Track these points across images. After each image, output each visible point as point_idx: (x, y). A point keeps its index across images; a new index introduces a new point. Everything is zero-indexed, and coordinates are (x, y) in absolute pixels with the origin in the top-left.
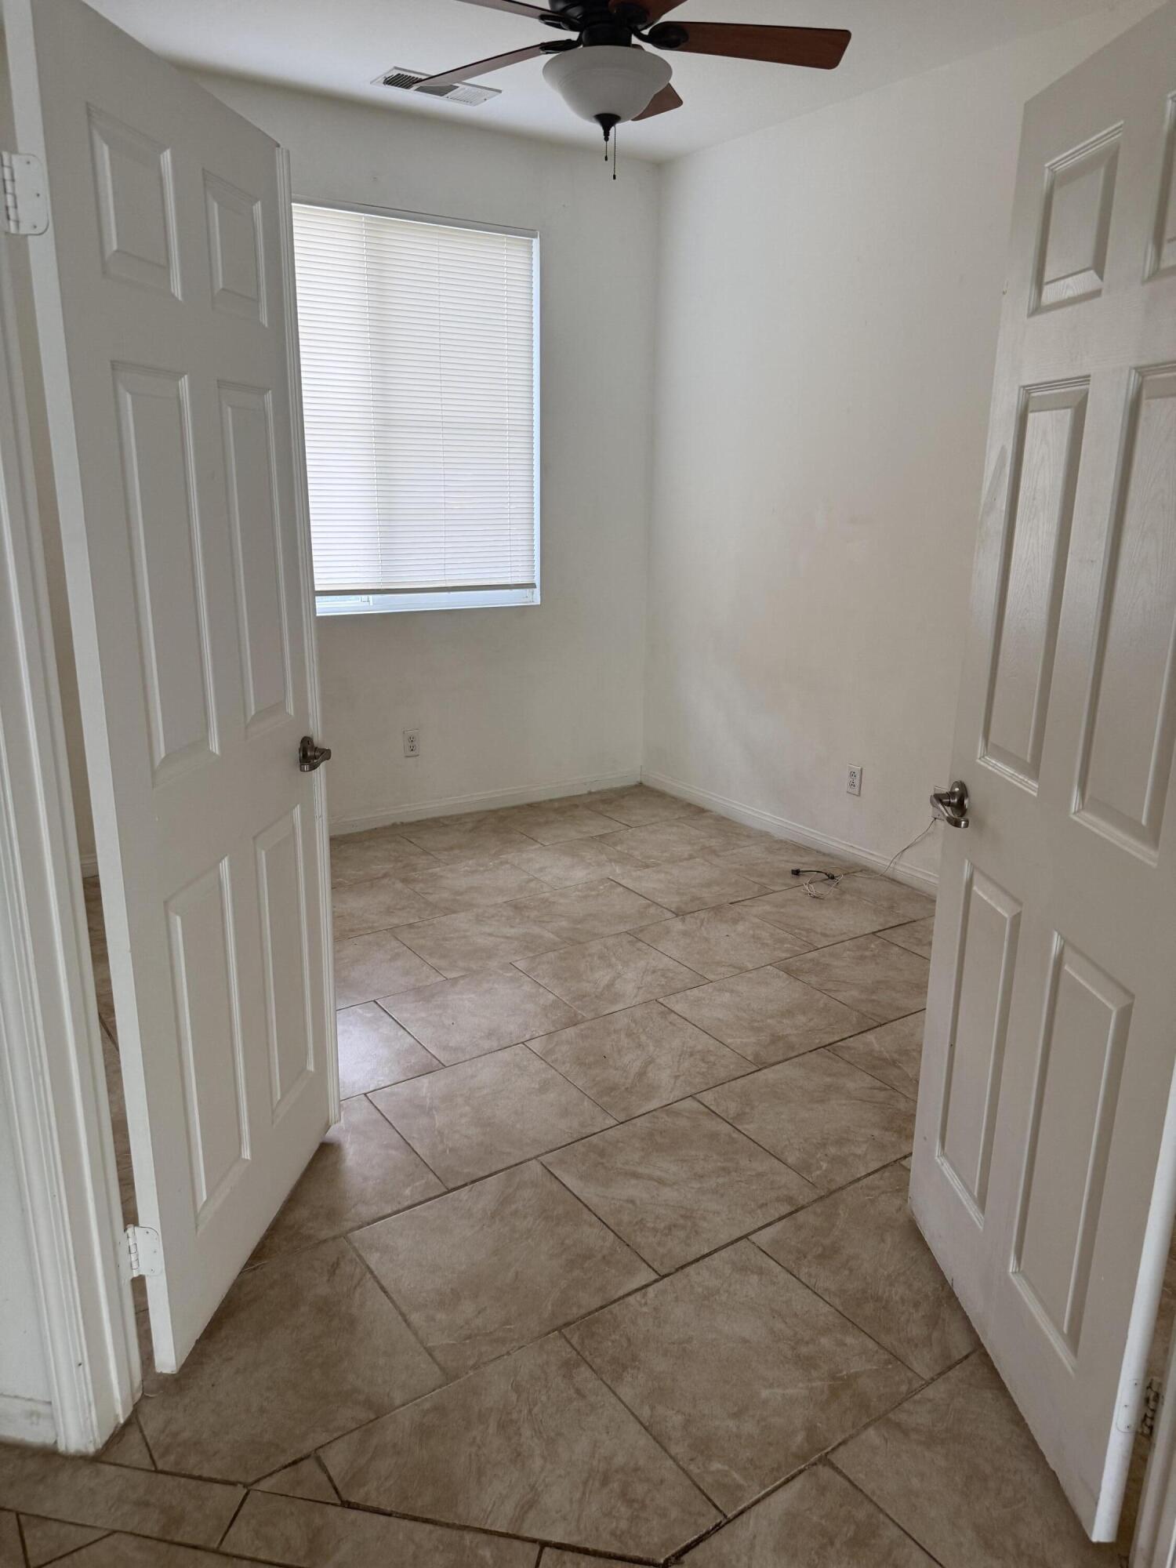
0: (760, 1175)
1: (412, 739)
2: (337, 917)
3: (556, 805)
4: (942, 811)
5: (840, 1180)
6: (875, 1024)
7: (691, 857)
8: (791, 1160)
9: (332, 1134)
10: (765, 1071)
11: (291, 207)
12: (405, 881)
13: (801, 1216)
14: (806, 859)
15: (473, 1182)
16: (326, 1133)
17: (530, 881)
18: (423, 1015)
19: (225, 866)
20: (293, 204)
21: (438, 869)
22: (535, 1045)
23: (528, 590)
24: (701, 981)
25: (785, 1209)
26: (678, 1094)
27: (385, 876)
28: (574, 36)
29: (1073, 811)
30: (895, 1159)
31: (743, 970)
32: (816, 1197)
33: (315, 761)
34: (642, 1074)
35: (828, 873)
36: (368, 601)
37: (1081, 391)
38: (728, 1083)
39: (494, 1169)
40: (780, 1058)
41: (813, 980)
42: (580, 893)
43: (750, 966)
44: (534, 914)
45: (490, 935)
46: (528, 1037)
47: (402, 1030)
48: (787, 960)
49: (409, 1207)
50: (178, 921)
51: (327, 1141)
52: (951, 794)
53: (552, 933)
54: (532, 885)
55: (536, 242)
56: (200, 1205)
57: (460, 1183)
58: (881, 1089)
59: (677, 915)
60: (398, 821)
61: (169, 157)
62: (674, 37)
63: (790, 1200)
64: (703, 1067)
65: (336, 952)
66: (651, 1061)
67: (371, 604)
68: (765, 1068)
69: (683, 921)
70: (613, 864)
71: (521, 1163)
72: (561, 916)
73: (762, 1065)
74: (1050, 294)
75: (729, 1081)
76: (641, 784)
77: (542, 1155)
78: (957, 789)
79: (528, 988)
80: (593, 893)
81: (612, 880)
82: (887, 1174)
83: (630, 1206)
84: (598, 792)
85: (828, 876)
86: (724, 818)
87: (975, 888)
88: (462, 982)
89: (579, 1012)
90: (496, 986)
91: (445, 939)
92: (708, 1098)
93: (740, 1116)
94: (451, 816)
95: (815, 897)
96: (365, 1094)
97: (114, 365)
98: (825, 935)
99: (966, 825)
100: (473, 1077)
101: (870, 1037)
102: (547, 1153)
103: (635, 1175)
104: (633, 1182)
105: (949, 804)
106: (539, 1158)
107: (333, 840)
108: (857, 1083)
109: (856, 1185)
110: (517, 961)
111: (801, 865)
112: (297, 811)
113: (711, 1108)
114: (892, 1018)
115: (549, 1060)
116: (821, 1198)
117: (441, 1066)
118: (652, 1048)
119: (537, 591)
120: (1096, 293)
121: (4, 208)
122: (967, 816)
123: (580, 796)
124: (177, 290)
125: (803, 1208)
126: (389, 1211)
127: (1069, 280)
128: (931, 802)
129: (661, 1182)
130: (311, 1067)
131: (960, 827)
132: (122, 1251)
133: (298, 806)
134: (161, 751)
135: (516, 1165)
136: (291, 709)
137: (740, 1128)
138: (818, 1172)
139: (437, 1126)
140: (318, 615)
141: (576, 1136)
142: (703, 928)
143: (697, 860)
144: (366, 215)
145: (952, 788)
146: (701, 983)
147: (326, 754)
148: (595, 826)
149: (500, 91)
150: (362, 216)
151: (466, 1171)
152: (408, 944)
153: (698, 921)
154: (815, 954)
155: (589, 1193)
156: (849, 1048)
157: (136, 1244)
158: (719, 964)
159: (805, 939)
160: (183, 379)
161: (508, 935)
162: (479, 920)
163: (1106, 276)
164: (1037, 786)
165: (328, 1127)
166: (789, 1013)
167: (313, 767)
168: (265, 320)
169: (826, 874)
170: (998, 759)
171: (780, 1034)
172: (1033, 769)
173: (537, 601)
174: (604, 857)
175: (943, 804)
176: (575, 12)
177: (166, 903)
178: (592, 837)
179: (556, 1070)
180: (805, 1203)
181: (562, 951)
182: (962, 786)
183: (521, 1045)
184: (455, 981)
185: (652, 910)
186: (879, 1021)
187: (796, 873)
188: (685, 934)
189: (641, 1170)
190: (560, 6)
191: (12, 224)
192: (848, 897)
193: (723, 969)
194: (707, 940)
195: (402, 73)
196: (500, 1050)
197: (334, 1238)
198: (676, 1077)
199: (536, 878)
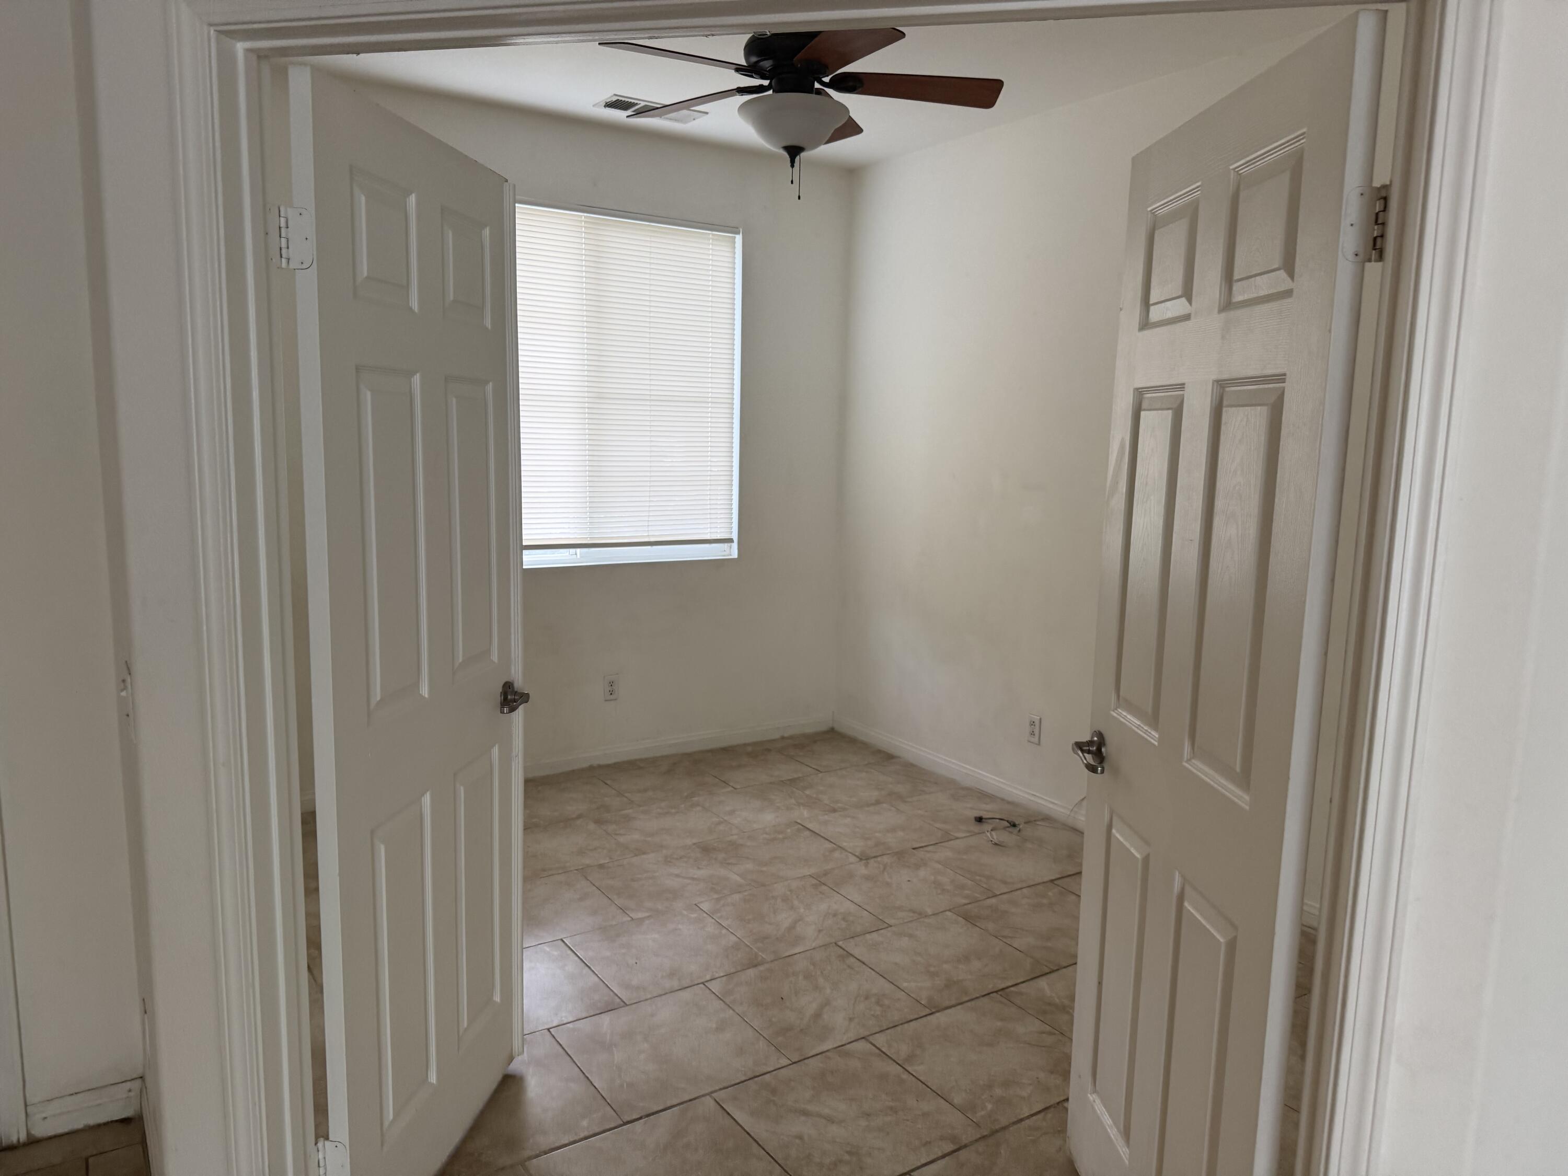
0: (925, 1115)
1: (611, 684)
2: (528, 857)
3: (750, 749)
4: (1080, 757)
5: (1004, 1122)
6: (1047, 970)
7: (878, 802)
8: (957, 1100)
9: (516, 1066)
10: (938, 1014)
11: (515, 207)
12: (598, 822)
13: (963, 1154)
14: (989, 807)
15: (648, 1115)
16: (509, 1064)
17: (719, 823)
18: (608, 954)
19: (427, 799)
20: (517, 205)
21: (630, 811)
22: (715, 986)
23: (726, 544)
24: (880, 926)
25: (950, 1147)
26: (851, 1036)
27: (580, 817)
28: (766, 83)
29: (1185, 759)
30: (1058, 1101)
31: (922, 915)
32: (979, 1136)
33: (515, 704)
34: (817, 1016)
35: (1010, 820)
36: (576, 554)
37: (1177, 396)
38: (901, 1026)
39: (669, 1104)
40: (953, 1002)
41: (991, 926)
42: (767, 836)
43: (929, 912)
44: (721, 856)
45: (677, 876)
46: (708, 977)
47: (587, 968)
48: (966, 906)
49: (586, 1138)
50: (382, 850)
51: (510, 1073)
52: (1090, 743)
53: (738, 875)
54: (721, 827)
55: (739, 239)
56: (386, 1124)
57: (635, 1117)
58: (1050, 1034)
59: (861, 859)
60: (596, 763)
61: (414, 199)
62: (851, 84)
63: (953, 1139)
64: (878, 1010)
65: (525, 892)
66: (827, 1003)
67: (578, 556)
68: (938, 1011)
69: (866, 865)
70: (802, 808)
71: (695, 1099)
72: (748, 858)
73: (935, 1009)
74: (1156, 314)
75: (902, 1024)
76: (832, 730)
77: (715, 1091)
78: (1096, 739)
79: (711, 928)
80: (781, 836)
81: (799, 824)
82: (1049, 1116)
83: (797, 1141)
84: (791, 737)
85: (1010, 824)
86: (912, 765)
87: (1114, 831)
88: (647, 922)
89: (760, 954)
90: (680, 926)
91: (633, 880)
92: (880, 1040)
93: (911, 1058)
94: (646, 759)
95: (996, 844)
96: (548, 1030)
97: (358, 369)
98: (1005, 883)
99: (1102, 772)
100: (652, 1015)
101: (1043, 983)
102: (721, 1089)
103: (805, 1113)
104: (803, 1118)
105: (1089, 752)
106: (713, 1095)
107: (527, 782)
108: (1028, 1027)
109: (1019, 1125)
110: (702, 902)
111: (985, 813)
112: (496, 751)
113: (883, 1050)
114: (1065, 964)
115: (727, 1001)
116: (983, 1137)
117: (622, 1004)
118: (828, 991)
119: (735, 545)
120: (1187, 317)
121: (279, 249)
122: (1106, 765)
123: (774, 740)
124: (415, 304)
125: (965, 1146)
126: (567, 1142)
127: (1168, 304)
128: (1073, 750)
129: (830, 1120)
130: (497, 998)
131: (1097, 773)
132: (313, 1165)
133: (497, 746)
134: (377, 694)
135: (690, 1100)
136: (495, 657)
137: (909, 1069)
138: (983, 1113)
139: (615, 1062)
140: (524, 567)
141: (750, 1075)
142: (886, 873)
143: (885, 805)
144: (586, 214)
145: (1092, 737)
146: (881, 927)
147: (525, 698)
148: (786, 771)
149: (707, 113)
150: (582, 216)
151: (641, 1104)
152: (597, 884)
153: (881, 866)
154: (993, 901)
155: (759, 1129)
156: (1021, 994)
157: (325, 1158)
158: (900, 908)
159: (985, 886)
160: (415, 376)
161: (695, 876)
162: (668, 861)
163: (1193, 303)
164: (1157, 736)
165: (511, 1059)
166: (966, 958)
167: (512, 710)
168: (488, 323)
169: (1008, 821)
170: (1130, 712)
171: (955, 979)
172: (1154, 720)
173: (735, 555)
174: (793, 801)
175: (1083, 751)
176: (767, 64)
177: (372, 832)
178: (782, 781)
179: (734, 1010)
180: (967, 1142)
181: (746, 893)
182: (1100, 735)
183: (702, 986)
184: (641, 920)
185: (837, 854)
186: (1052, 967)
187: (980, 820)
188: (867, 878)
189: (810, 1107)
190: (754, 59)
191: (284, 260)
192: (1029, 845)
193: (900, 914)
194: (888, 884)
195: (620, 98)
196: (680, 990)
197: (512, 1166)
198: (851, 1020)
199: (725, 821)
